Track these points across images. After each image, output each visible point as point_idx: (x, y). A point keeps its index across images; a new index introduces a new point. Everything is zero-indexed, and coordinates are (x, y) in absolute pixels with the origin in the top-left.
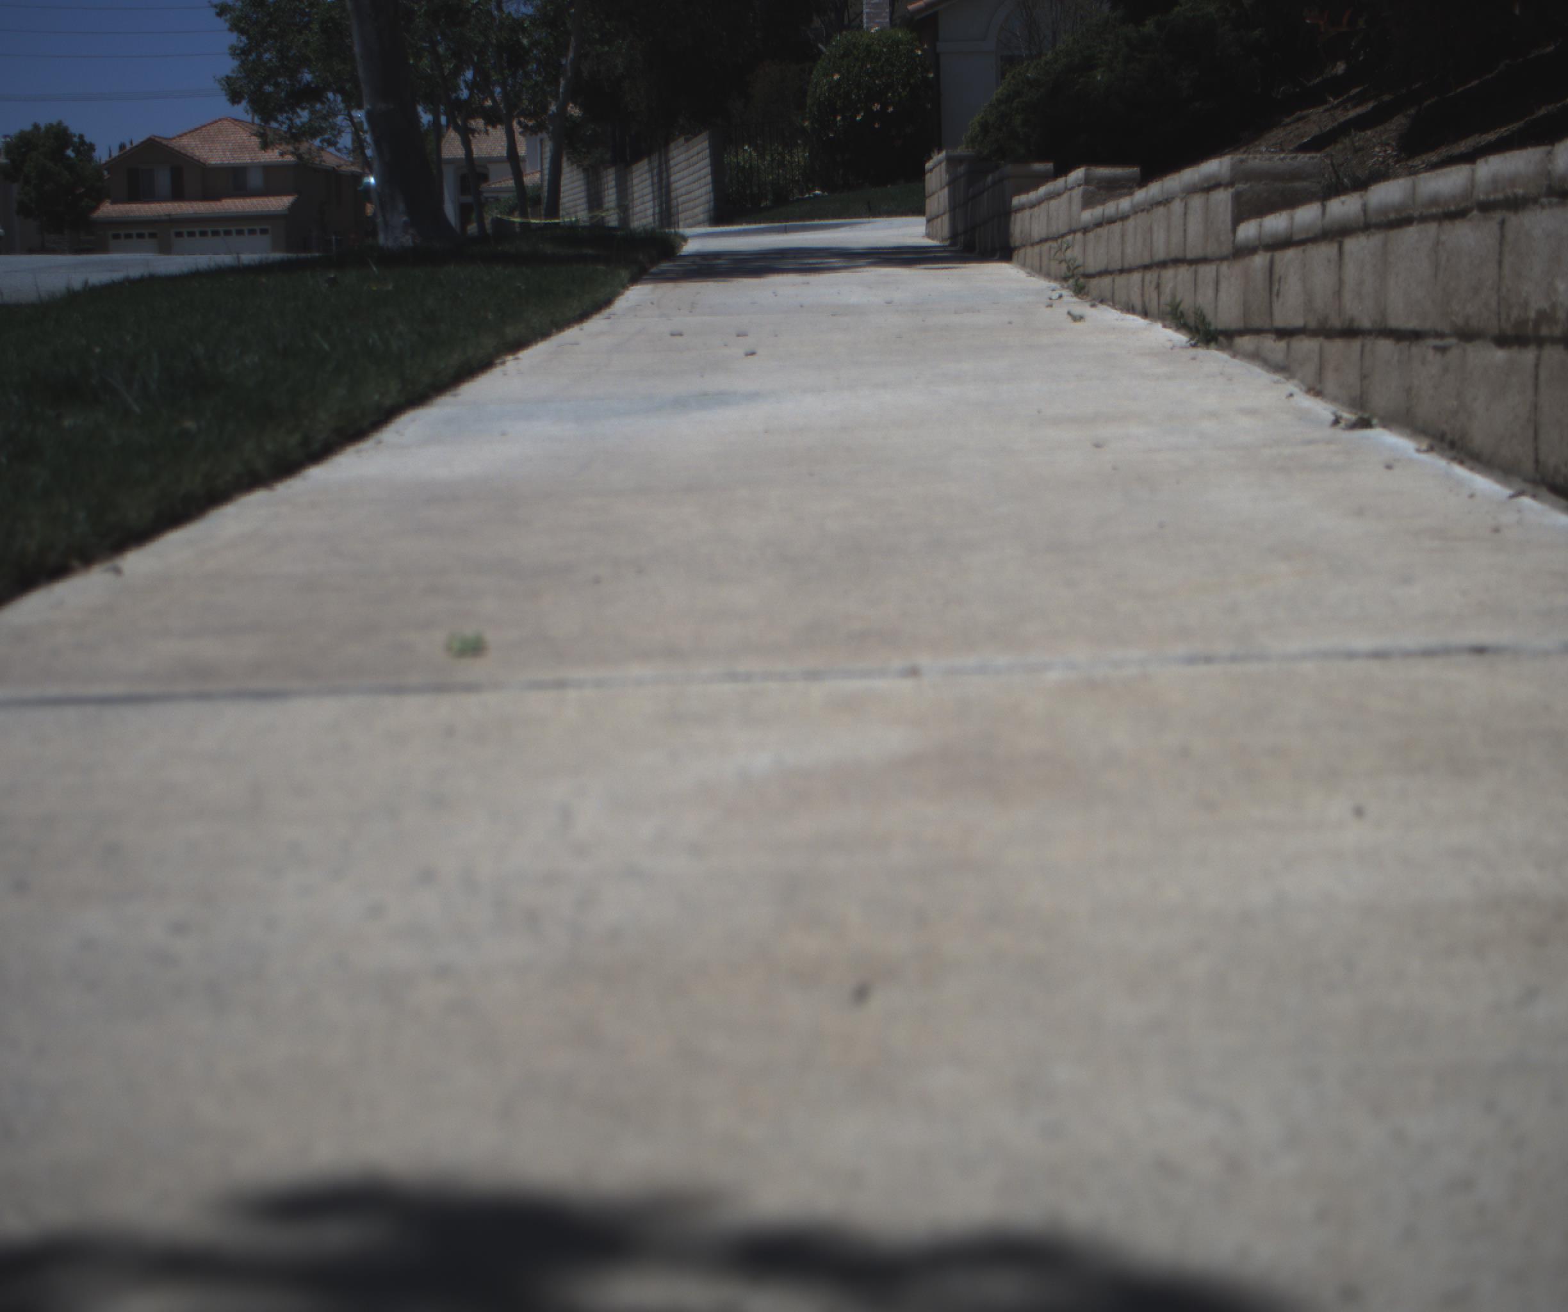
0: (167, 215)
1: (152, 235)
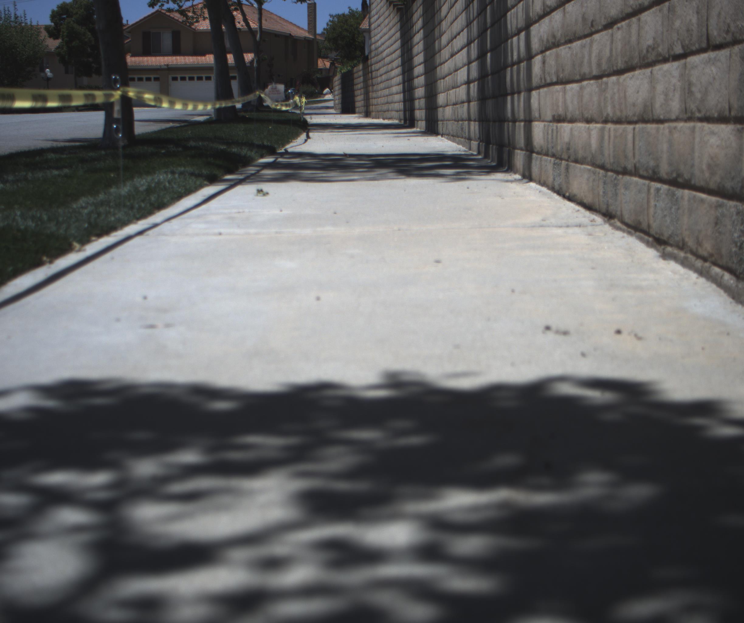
0: (165, 65)
1: (156, 79)
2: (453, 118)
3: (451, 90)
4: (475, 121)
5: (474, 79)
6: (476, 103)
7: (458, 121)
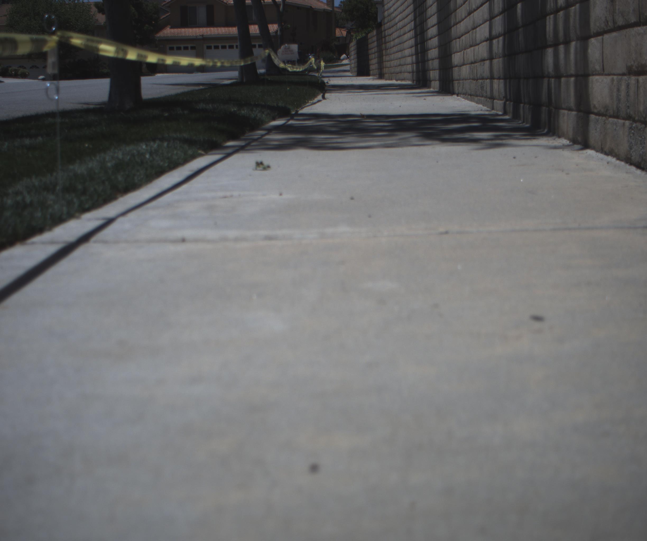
2: (472, 77)
3: (468, 49)
4: (499, 78)
5: (497, 35)
6: (501, 59)
7: (477, 80)
